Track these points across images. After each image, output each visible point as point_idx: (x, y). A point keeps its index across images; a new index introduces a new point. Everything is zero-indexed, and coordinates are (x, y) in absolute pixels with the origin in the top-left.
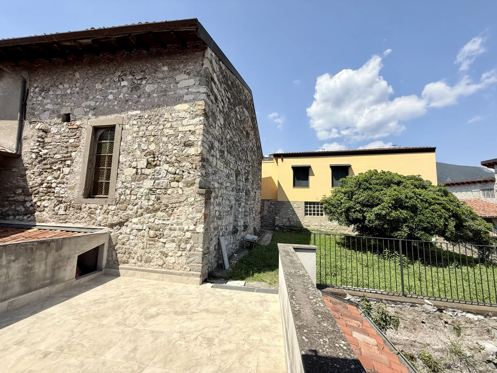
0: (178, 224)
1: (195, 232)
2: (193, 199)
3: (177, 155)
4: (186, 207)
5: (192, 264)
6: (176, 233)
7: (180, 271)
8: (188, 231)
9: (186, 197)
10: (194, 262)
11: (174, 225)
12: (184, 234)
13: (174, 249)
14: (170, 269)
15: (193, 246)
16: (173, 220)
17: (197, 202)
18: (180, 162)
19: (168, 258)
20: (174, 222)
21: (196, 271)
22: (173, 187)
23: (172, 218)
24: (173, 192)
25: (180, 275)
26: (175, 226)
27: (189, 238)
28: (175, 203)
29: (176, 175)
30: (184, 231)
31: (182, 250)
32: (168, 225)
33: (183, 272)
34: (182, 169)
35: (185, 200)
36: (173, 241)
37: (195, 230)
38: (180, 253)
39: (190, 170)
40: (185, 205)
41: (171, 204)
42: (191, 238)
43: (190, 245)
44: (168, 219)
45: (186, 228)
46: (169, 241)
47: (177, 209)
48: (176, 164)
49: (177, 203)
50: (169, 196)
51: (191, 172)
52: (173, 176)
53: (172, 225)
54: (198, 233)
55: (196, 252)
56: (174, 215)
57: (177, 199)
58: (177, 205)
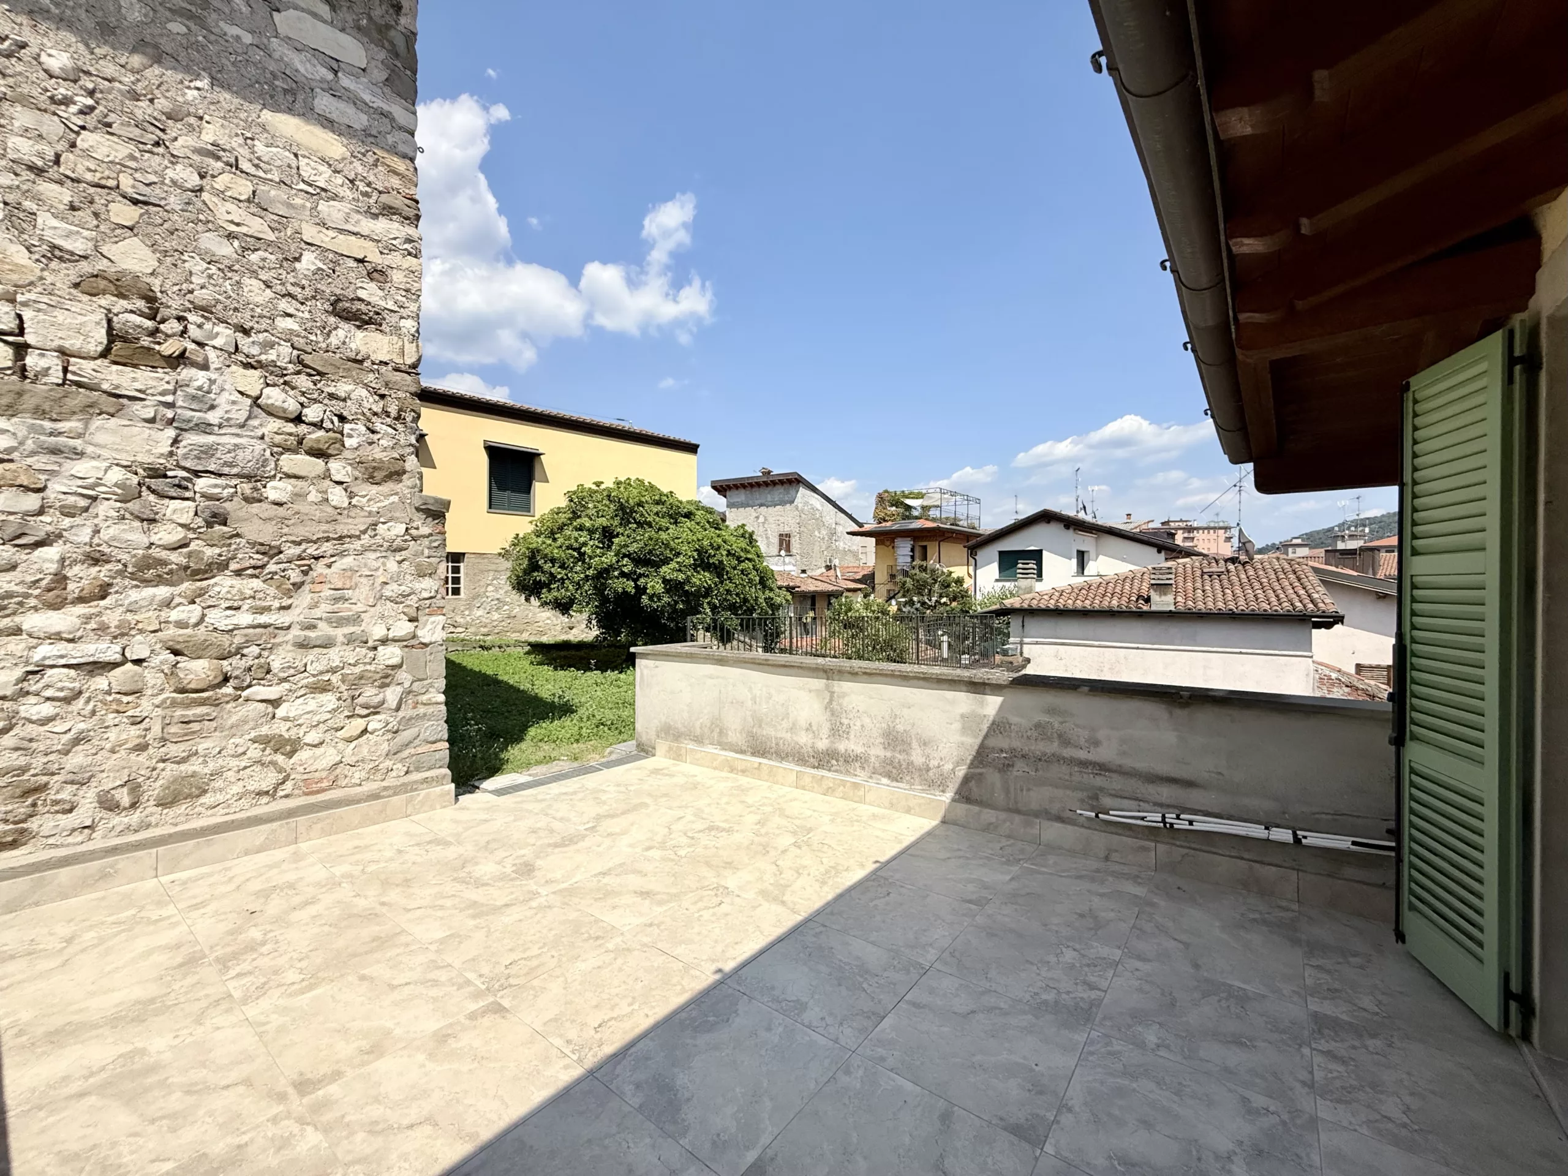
0: (340, 622)
1: (412, 642)
2: (401, 529)
3: (300, 342)
4: (372, 556)
5: (413, 751)
6: (334, 656)
7: (368, 787)
8: (384, 641)
9: (370, 520)
10: (417, 742)
11: (322, 625)
12: (371, 654)
13: (329, 716)
14: (323, 790)
15: (409, 692)
16: (314, 606)
17: (414, 539)
18: (320, 373)
19: (303, 755)
20: (318, 613)
21: (430, 769)
22: (289, 476)
23: (303, 599)
24: (299, 496)
25: (375, 796)
26: (324, 629)
27: (394, 667)
28: (315, 542)
29: (302, 429)
30: (370, 644)
31: (365, 712)
32: (289, 628)
33: (385, 784)
34: (337, 406)
35: (364, 532)
36: (323, 688)
37: (414, 637)
38: (360, 724)
39: (374, 419)
40: (366, 549)
41: (299, 544)
42: (400, 666)
43: (399, 689)
44: (286, 602)
45: (379, 632)
46: (302, 692)
47: (329, 566)
48: (303, 382)
49: (328, 539)
50: (281, 511)
51: (378, 426)
52: (290, 427)
53: (313, 627)
54: (426, 645)
55: (422, 710)
56: (318, 587)
57: (325, 527)
58: (326, 546)
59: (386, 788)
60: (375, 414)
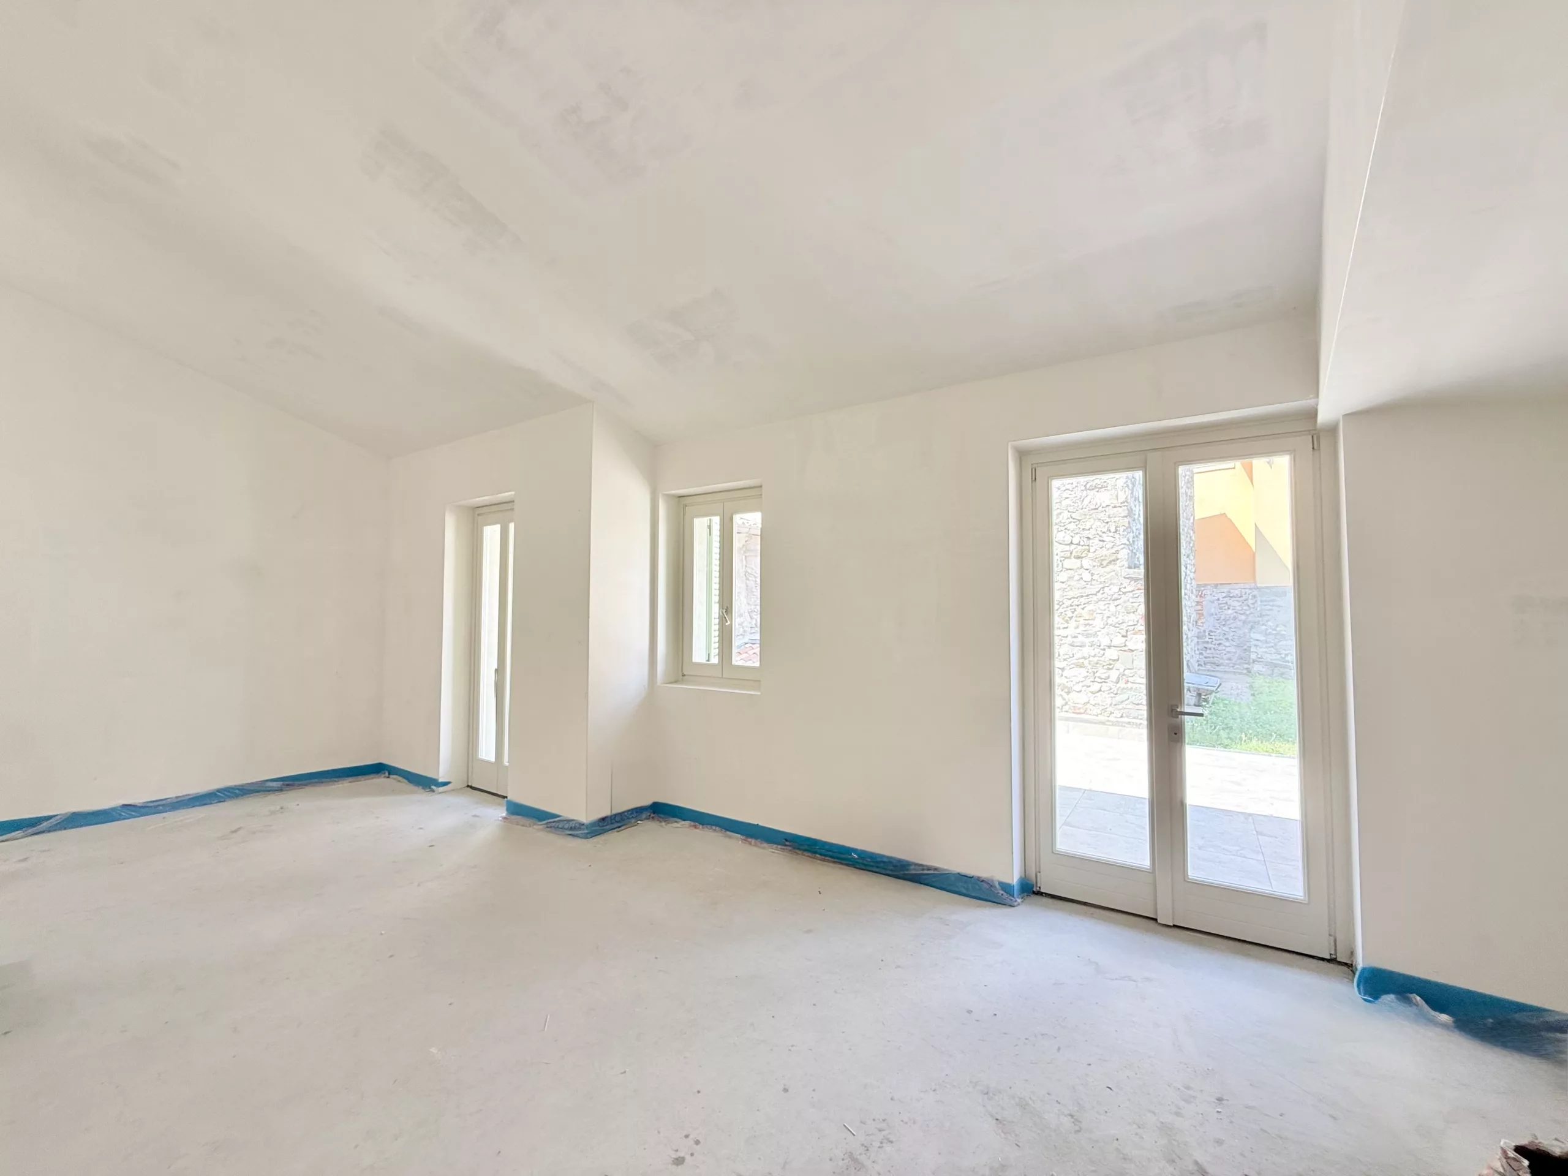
0: (1088, 636)
1: (1126, 648)
2: (1116, 589)
3: (1071, 509)
4: (1101, 603)
5: (1125, 706)
6: (1086, 651)
7: (1101, 718)
8: (1109, 647)
9: (1101, 586)
10: (1127, 702)
11: (1080, 636)
12: (1102, 652)
13: (1084, 679)
14: (1080, 713)
15: (1124, 675)
16: (1077, 627)
17: (1124, 593)
18: (1079, 520)
19: (1073, 695)
20: (1078, 631)
21: (1134, 718)
22: (1067, 569)
23: (1073, 624)
24: (1071, 578)
25: (1103, 723)
26: (1081, 638)
27: (1114, 660)
28: (1077, 598)
29: (1073, 547)
30: (1102, 647)
31: (1100, 680)
32: (1067, 637)
33: (1109, 719)
34: (1086, 534)
35: (1099, 592)
36: (1082, 666)
37: (1125, 646)
38: (1096, 687)
39: (1104, 535)
40: (1100, 600)
41: (1070, 599)
42: (1118, 660)
43: (1118, 673)
44: (1066, 625)
45: (1105, 641)
46: (1073, 666)
47: (1083, 609)
48: (1072, 526)
49: (1082, 596)
50: (1064, 586)
51: (1105, 538)
52: (1067, 548)
53: (1075, 637)
54: (1132, 651)
55: (1130, 685)
56: (1078, 619)
57: (1080, 591)
58: (1083, 600)
59: (1108, 721)
60: (1104, 532)
